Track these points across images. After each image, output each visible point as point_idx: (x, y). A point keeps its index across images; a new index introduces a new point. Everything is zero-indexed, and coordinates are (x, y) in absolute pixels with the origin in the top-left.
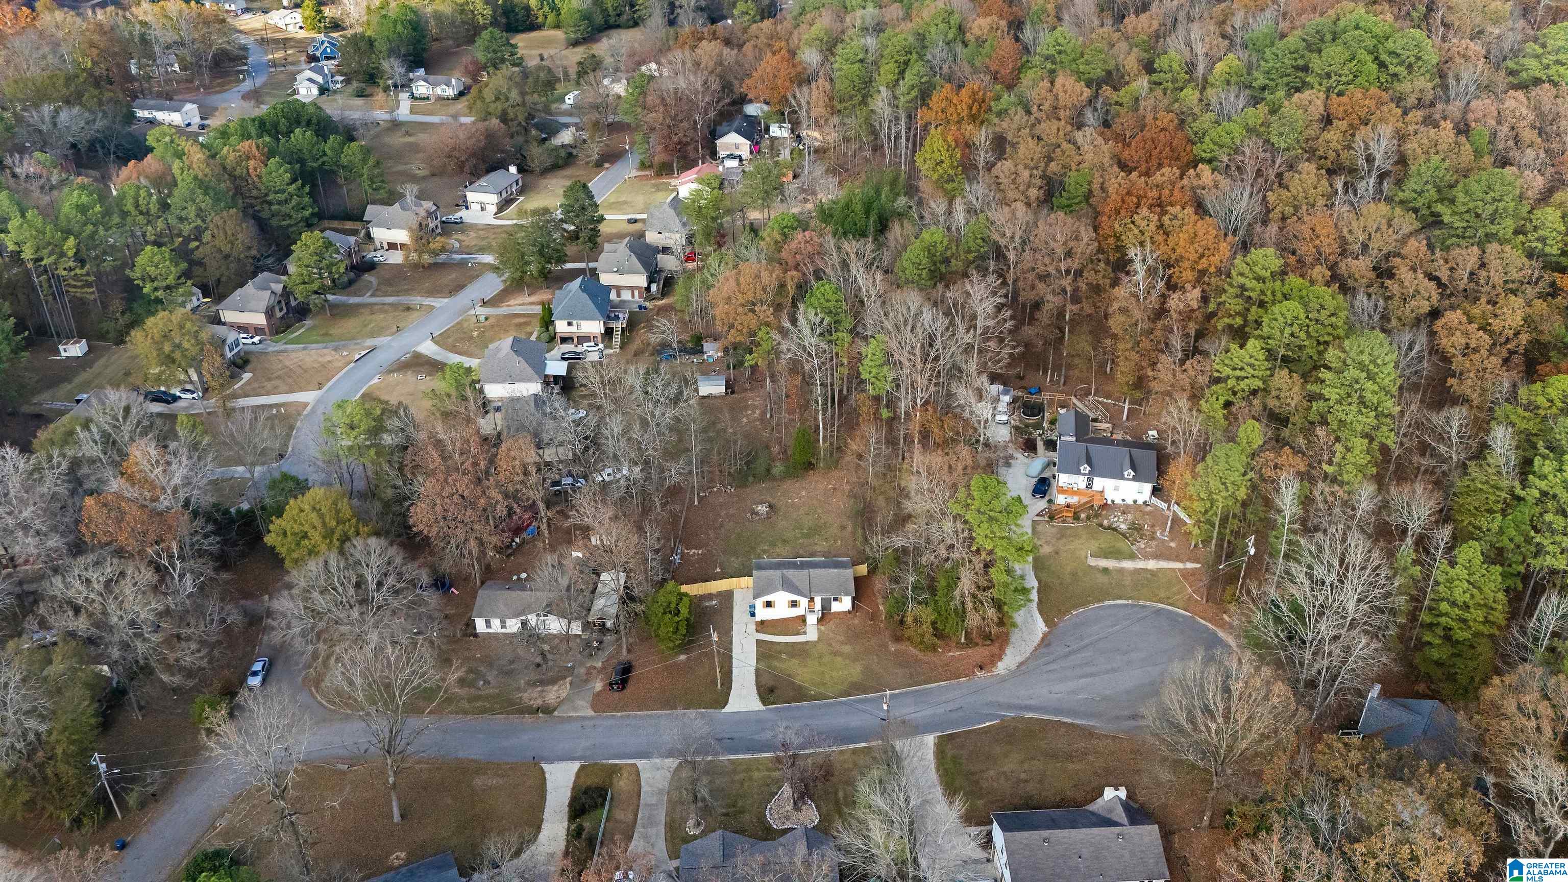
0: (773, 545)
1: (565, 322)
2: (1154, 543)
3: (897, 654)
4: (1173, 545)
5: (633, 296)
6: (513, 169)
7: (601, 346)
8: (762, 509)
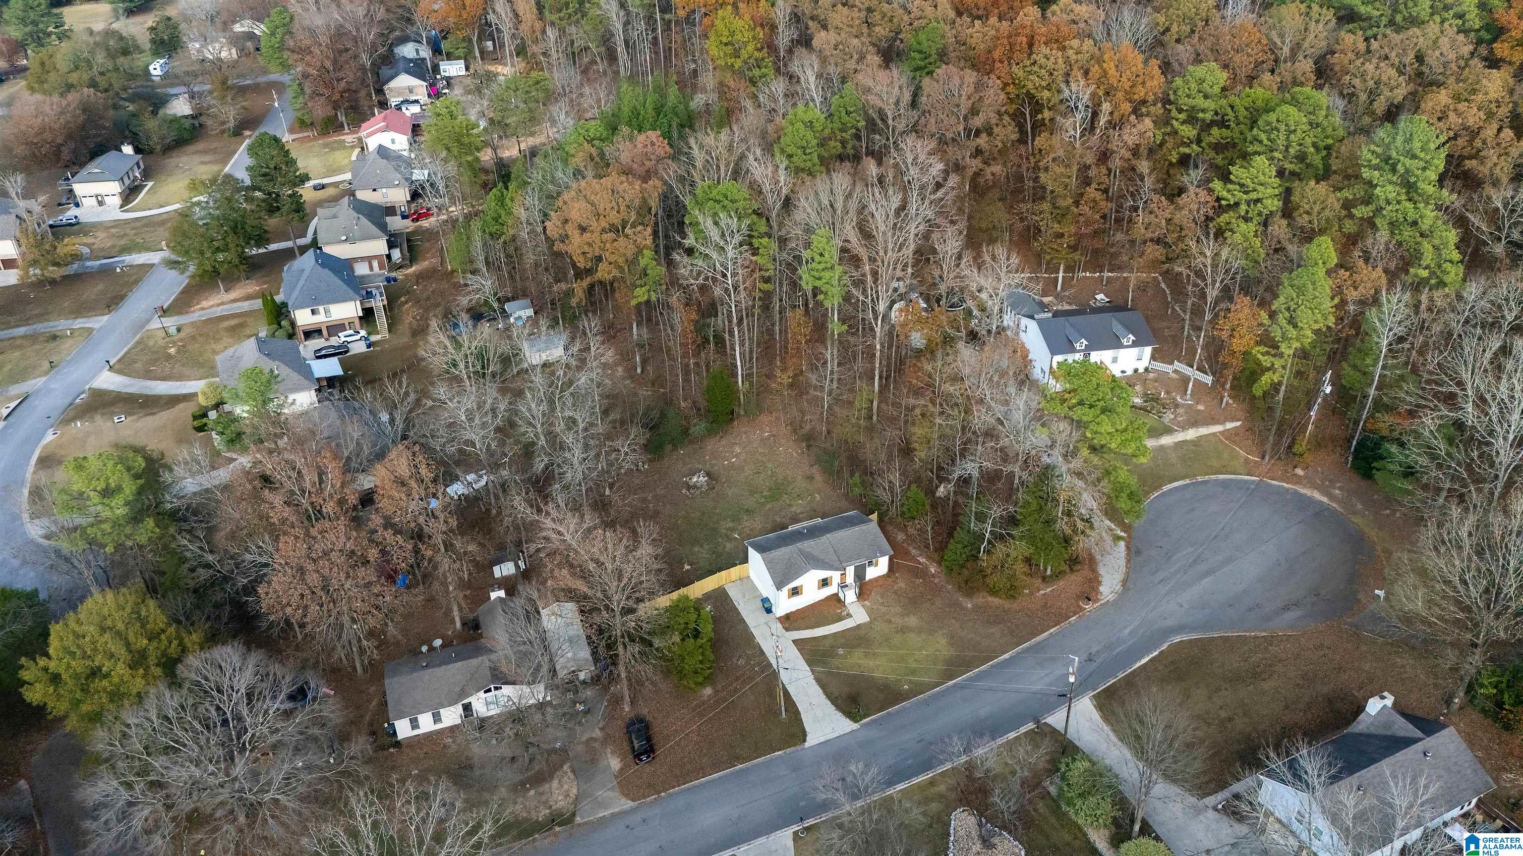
0: (736, 519)
1: (308, 311)
2: (1181, 411)
3: (977, 609)
4: (1201, 407)
5: (371, 268)
6: (128, 149)
7: (363, 333)
8: (699, 479)
